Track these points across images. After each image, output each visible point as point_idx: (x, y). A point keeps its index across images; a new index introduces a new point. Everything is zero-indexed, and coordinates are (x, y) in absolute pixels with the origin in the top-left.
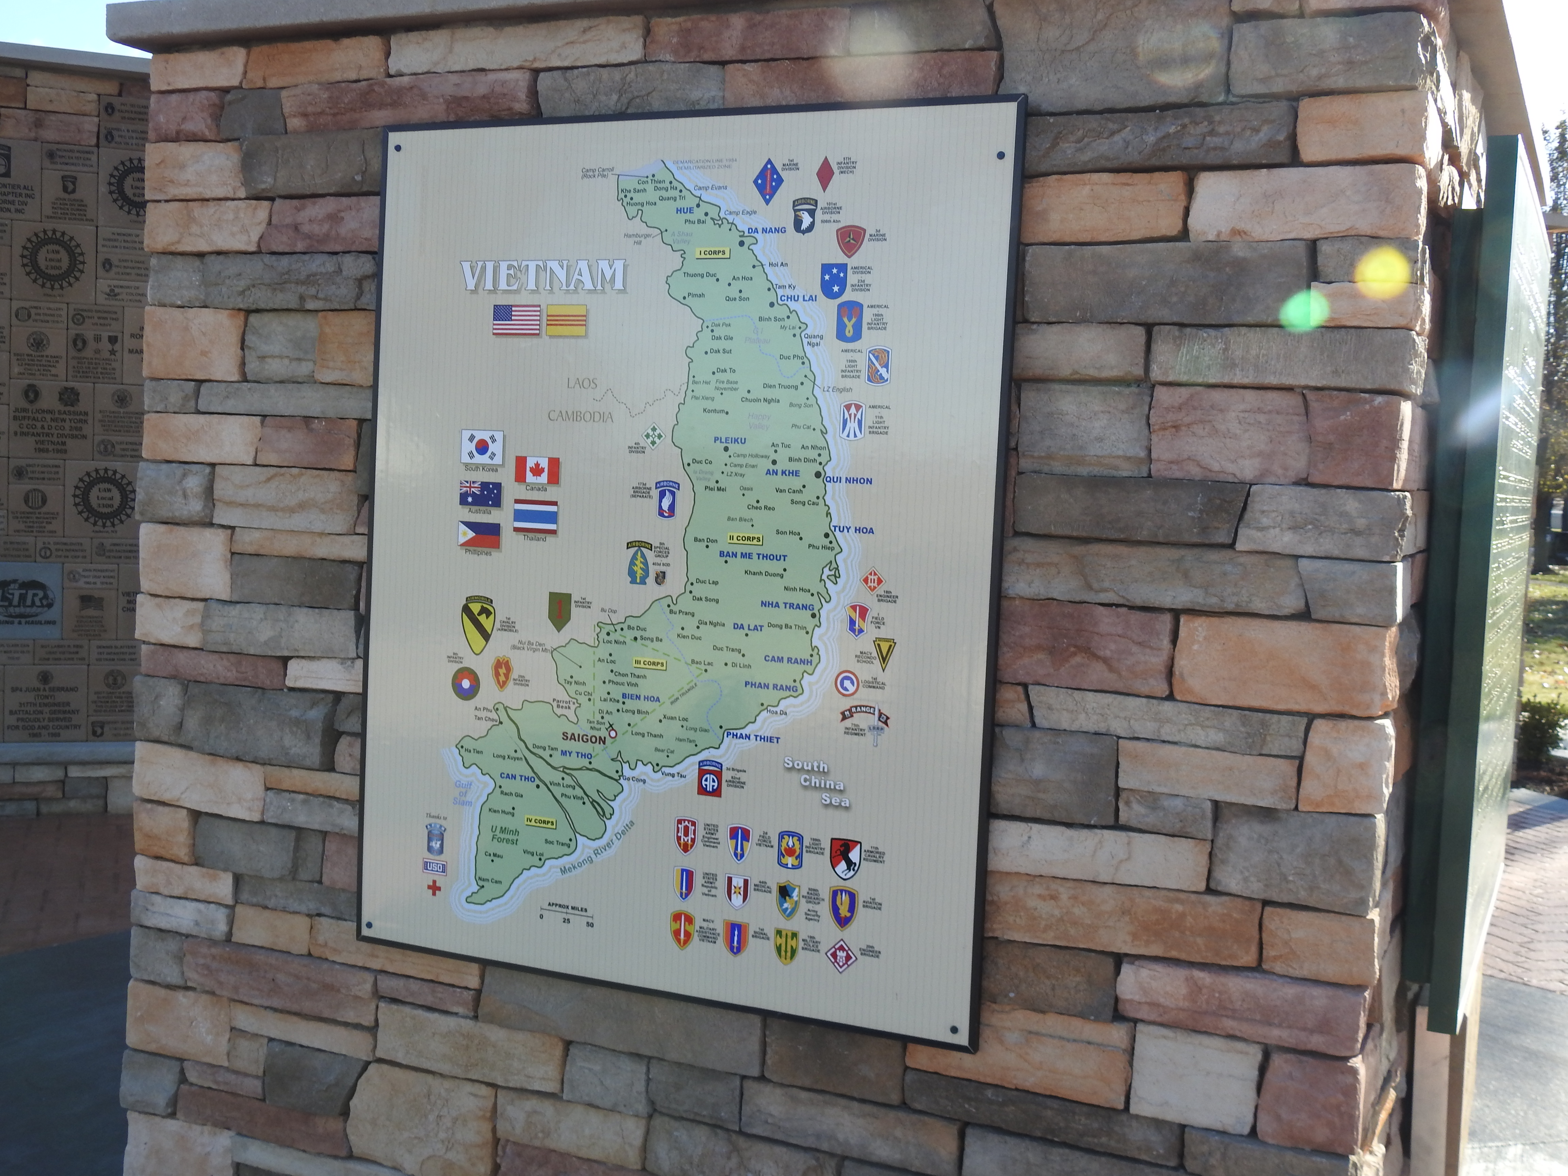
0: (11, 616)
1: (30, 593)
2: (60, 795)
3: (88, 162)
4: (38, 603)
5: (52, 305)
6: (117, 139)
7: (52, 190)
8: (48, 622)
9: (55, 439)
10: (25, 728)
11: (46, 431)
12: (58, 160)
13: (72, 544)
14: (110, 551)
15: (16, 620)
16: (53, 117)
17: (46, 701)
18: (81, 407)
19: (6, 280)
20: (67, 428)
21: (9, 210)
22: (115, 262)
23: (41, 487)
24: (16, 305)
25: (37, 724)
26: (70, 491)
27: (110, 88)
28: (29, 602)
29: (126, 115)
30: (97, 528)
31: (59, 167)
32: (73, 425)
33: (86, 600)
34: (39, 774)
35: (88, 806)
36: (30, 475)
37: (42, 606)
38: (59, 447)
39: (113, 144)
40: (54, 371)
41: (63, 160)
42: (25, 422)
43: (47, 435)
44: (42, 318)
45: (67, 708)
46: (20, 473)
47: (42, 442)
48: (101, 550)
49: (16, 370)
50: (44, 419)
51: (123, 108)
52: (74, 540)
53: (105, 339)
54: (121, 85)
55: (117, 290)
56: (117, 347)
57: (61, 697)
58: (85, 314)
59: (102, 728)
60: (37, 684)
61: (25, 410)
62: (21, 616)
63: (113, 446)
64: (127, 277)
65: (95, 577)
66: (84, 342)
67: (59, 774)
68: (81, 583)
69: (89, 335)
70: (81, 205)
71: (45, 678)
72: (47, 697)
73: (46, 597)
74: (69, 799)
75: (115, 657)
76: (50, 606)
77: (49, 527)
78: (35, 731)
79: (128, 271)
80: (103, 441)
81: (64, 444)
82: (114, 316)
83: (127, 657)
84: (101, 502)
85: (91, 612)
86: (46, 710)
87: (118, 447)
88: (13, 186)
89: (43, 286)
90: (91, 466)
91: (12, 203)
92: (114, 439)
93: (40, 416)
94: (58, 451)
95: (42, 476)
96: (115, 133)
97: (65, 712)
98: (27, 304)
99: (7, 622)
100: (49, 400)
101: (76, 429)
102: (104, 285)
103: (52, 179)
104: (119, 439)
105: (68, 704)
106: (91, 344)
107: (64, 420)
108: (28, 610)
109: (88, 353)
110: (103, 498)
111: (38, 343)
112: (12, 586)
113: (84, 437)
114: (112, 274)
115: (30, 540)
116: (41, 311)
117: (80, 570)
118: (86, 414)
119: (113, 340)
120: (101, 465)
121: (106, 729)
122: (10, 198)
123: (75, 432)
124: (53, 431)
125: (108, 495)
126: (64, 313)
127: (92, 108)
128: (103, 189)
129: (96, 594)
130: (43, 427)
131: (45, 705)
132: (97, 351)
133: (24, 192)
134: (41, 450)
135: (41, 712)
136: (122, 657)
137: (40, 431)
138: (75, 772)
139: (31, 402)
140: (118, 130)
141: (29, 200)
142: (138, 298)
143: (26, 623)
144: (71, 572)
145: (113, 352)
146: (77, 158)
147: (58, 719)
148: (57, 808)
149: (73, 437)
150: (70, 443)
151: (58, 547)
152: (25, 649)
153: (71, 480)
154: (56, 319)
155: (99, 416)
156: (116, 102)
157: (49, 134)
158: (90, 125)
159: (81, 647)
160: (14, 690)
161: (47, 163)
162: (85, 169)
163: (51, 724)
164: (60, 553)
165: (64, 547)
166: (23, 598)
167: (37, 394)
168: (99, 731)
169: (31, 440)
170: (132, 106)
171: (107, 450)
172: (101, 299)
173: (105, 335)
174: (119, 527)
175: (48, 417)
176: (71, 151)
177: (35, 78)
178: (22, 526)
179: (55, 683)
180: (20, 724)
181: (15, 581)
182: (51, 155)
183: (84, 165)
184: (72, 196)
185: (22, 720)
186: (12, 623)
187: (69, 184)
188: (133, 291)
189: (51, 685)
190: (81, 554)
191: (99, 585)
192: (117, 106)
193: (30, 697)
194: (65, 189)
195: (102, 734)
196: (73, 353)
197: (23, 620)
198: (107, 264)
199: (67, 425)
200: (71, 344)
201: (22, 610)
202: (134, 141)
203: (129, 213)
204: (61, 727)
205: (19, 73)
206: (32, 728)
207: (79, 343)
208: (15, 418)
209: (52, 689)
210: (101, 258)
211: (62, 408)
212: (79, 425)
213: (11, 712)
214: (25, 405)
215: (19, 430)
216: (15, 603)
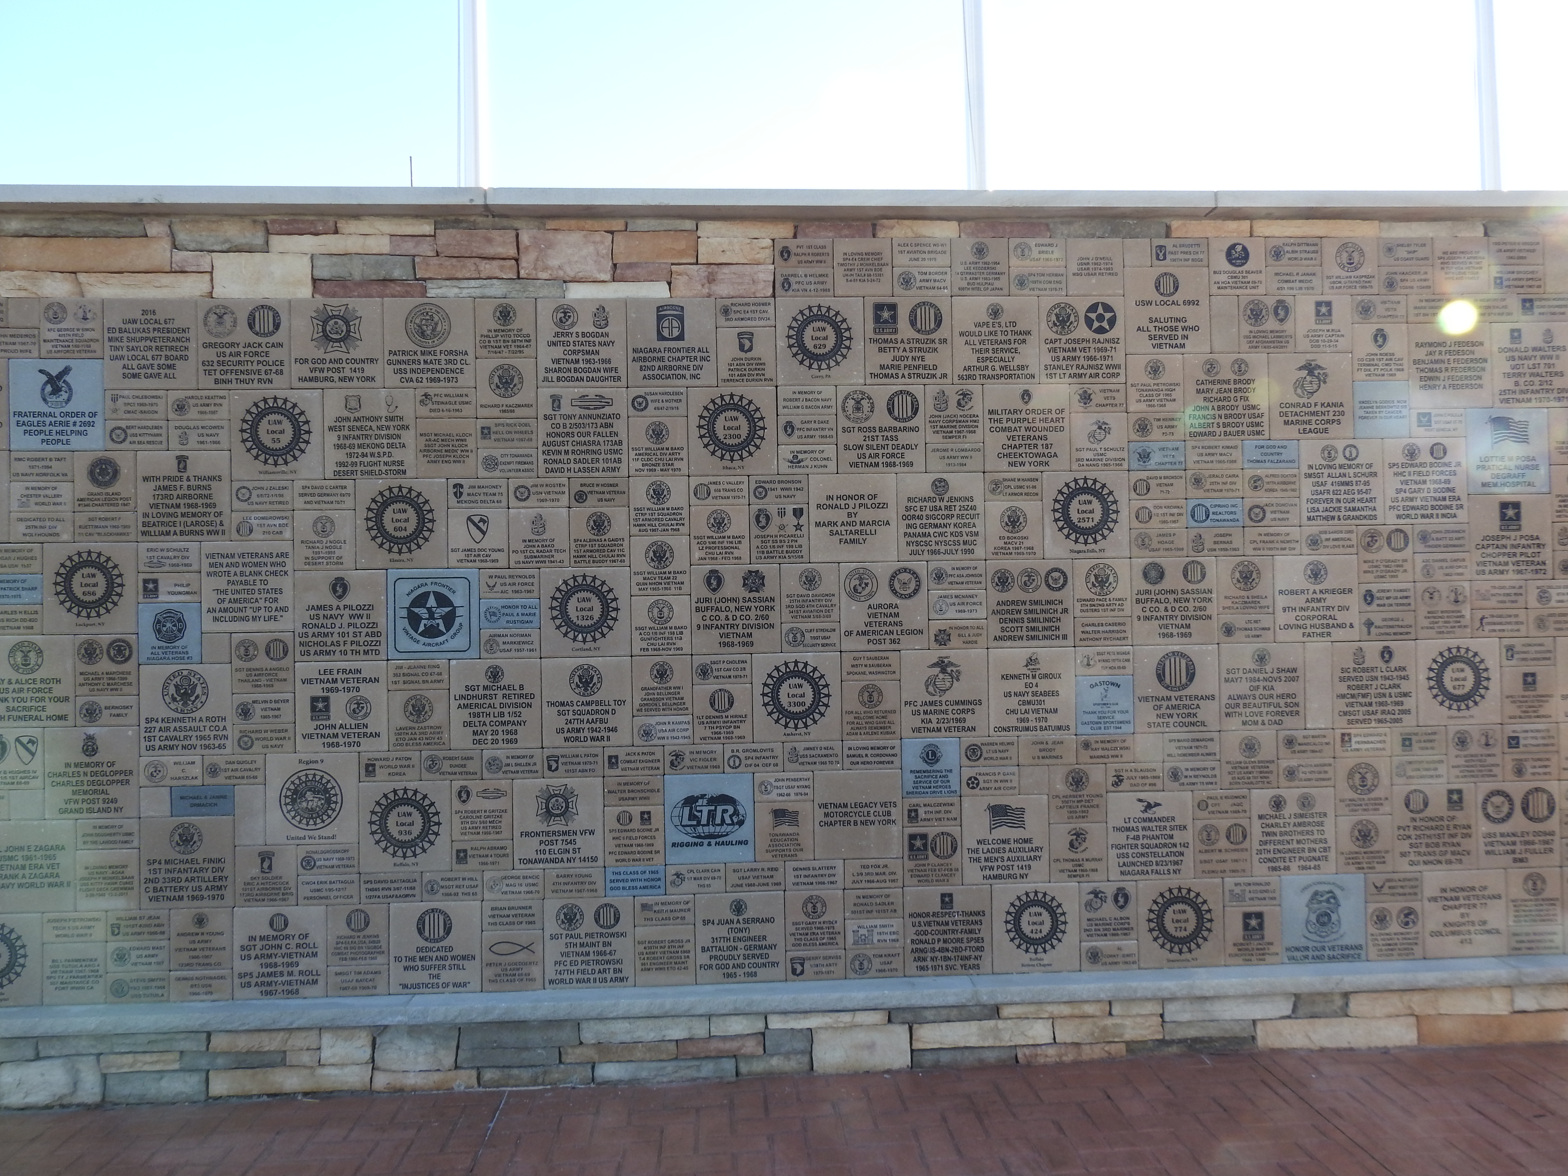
0: (699, 837)
1: (720, 809)
2: (761, 1051)
3: (764, 315)
4: (728, 821)
5: (732, 479)
6: (794, 286)
7: (728, 350)
8: (740, 843)
9: (740, 631)
10: (718, 967)
11: (731, 622)
12: (732, 316)
13: (762, 750)
14: (803, 756)
15: (706, 841)
16: (726, 270)
17: (740, 935)
18: (766, 593)
19: (683, 454)
20: (753, 617)
21: (684, 377)
22: (797, 424)
23: (727, 687)
24: (694, 482)
25: (731, 963)
26: (758, 689)
27: (783, 231)
28: (718, 820)
29: (803, 258)
30: (788, 731)
31: (734, 323)
32: (759, 613)
33: (780, 815)
34: (738, 1026)
35: (792, 1064)
36: (715, 673)
37: (733, 824)
38: (746, 640)
39: (790, 293)
40: (736, 553)
41: (738, 315)
42: (708, 614)
43: (732, 626)
44: (722, 494)
45: (764, 943)
46: (704, 672)
47: (727, 635)
48: (795, 756)
49: (697, 555)
50: (728, 609)
51: (799, 251)
52: (765, 746)
53: (789, 512)
54: (796, 227)
55: (800, 456)
56: (803, 520)
57: (756, 930)
58: (767, 486)
59: (802, 965)
60: (729, 915)
61: (707, 600)
62: (711, 836)
63: (803, 635)
64: (810, 440)
65: (788, 787)
66: (768, 518)
67: (760, 1026)
68: (773, 796)
69: (773, 510)
70: (760, 364)
71: (738, 907)
72: (741, 930)
73: (736, 813)
74: (772, 1055)
75: (814, 880)
76: (741, 823)
77: (737, 733)
78: (730, 971)
79: (812, 433)
80: (792, 629)
81: (750, 635)
82: (798, 486)
83: (826, 879)
84: (792, 700)
85: (785, 829)
86: (741, 945)
87: (808, 635)
88: (688, 350)
89: (722, 458)
90: (779, 659)
91: (687, 368)
92: (803, 626)
93: (724, 605)
94: (744, 644)
95: (728, 673)
96: (792, 279)
97: (761, 947)
98: (705, 480)
99: (696, 844)
100: (733, 587)
101: (763, 617)
102: (786, 452)
103: (728, 337)
104: (809, 626)
105: (764, 938)
106: (776, 520)
107: (749, 609)
108: (718, 828)
109: (772, 530)
110: (794, 696)
111: (719, 523)
112: (700, 802)
113: (772, 626)
114: (794, 438)
115: (718, 748)
116: (721, 487)
117: (772, 780)
118: (773, 600)
119: (798, 513)
120: (791, 657)
121: (807, 965)
122: (685, 363)
123: (761, 622)
124: (738, 621)
125: (799, 691)
126: (745, 487)
127: (766, 255)
128: (782, 343)
129: (791, 807)
130: (727, 618)
131: (740, 939)
132: (782, 527)
133: (699, 354)
134: (725, 644)
135: (736, 948)
136: (821, 879)
137: (724, 622)
138: (776, 1023)
139: (714, 590)
140: (795, 275)
141: (704, 363)
142: (824, 463)
143: (717, 844)
144: (762, 783)
145: (798, 527)
146: (753, 312)
147: (753, 956)
148: (758, 1067)
149: (760, 627)
150: (757, 634)
151: (748, 754)
152: (716, 874)
153: (760, 678)
154: (736, 494)
155: (786, 601)
156: (792, 244)
157: (722, 289)
158: (765, 273)
159: (776, 869)
160: (706, 922)
161: (722, 321)
162: (762, 323)
163: (747, 962)
164: (749, 762)
165: (753, 754)
166: (712, 815)
167: (720, 581)
168: (799, 969)
169: (715, 633)
170: (809, 247)
171: (796, 639)
172: (784, 468)
173: (789, 509)
174: (812, 728)
175: (732, 605)
176: (748, 304)
177: (706, 228)
178: (708, 733)
179: (750, 914)
180: (714, 962)
181: (703, 796)
182: (726, 311)
183: (760, 319)
184: (749, 355)
185: (716, 957)
186: (702, 844)
187: (745, 341)
188: (817, 455)
189: (745, 916)
190: (772, 761)
191: (793, 797)
192: (793, 249)
193: (723, 931)
194: (742, 347)
195: (802, 972)
196: (756, 531)
197: (713, 841)
198: (789, 428)
199: (753, 613)
200: (753, 520)
201: (712, 829)
202: (813, 287)
203: (810, 367)
204: (758, 965)
205: (689, 225)
206: (726, 967)
207: (762, 518)
208: (698, 610)
209: (746, 921)
210: (782, 421)
211: (748, 595)
212: (765, 613)
213: (703, 949)
214: (708, 594)
215: (702, 623)
216: (704, 821)
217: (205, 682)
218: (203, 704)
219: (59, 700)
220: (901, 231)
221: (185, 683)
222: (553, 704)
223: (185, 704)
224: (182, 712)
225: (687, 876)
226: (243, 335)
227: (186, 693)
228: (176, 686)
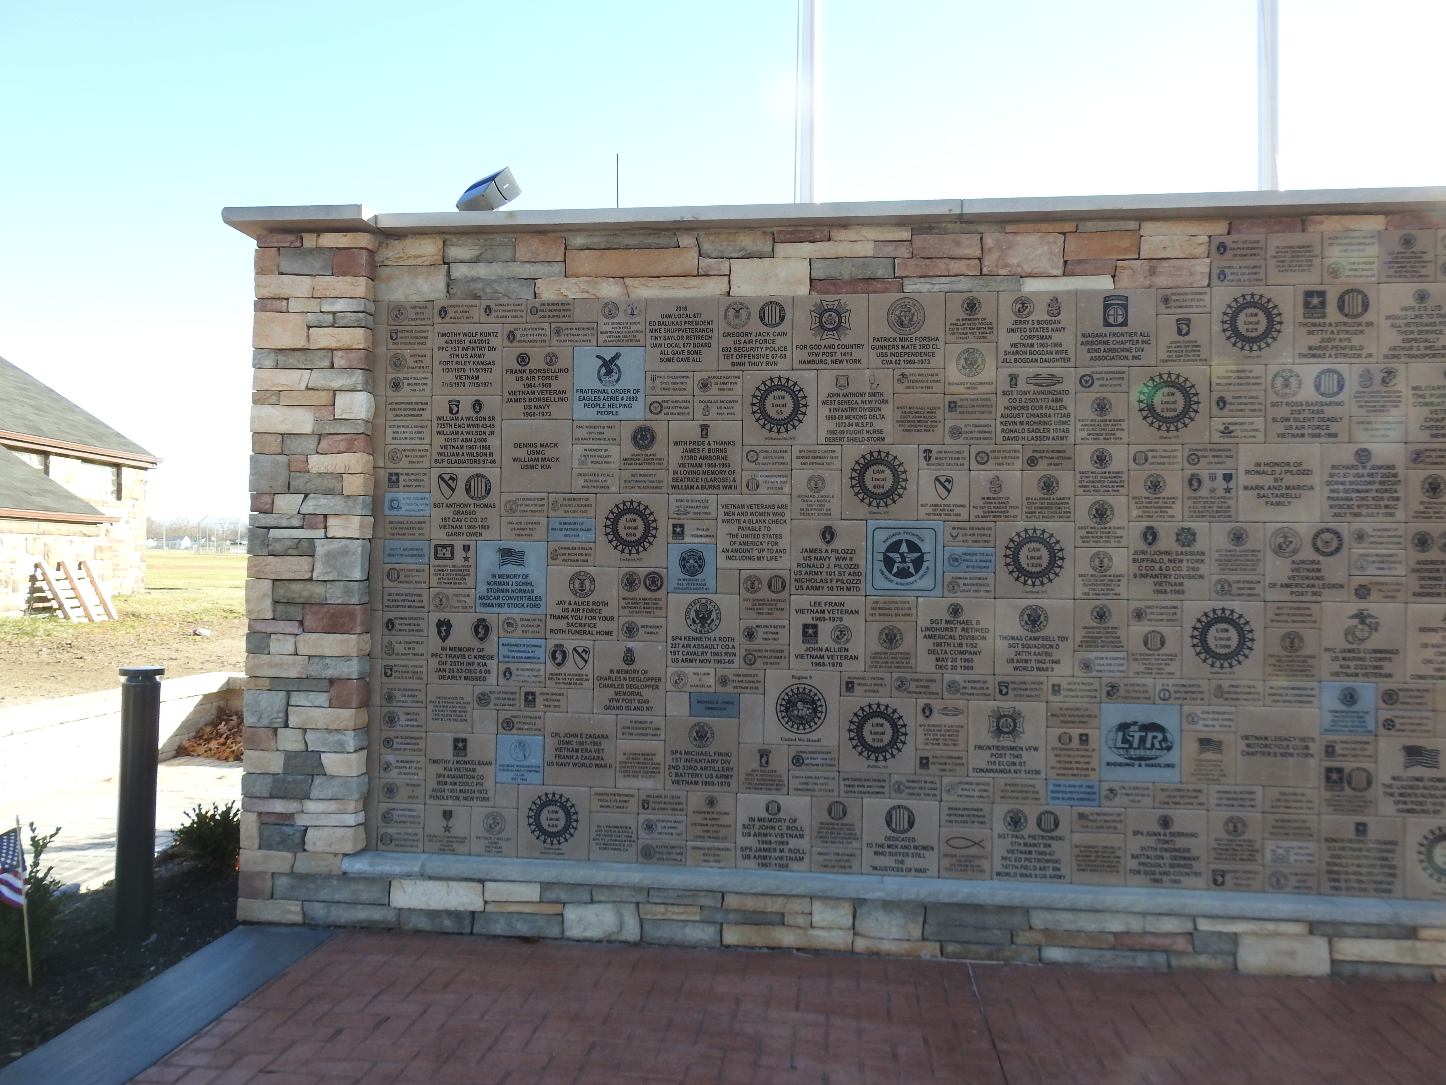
0: (1131, 758)
1: (1150, 735)
2: (1190, 949)
3: (1201, 303)
4: (1157, 746)
5: (1168, 447)
6: (1229, 277)
7: (1167, 335)
8: (1168, 766)
9: (1172, 580)
10: (1146, 873)
11: (1164, 572)
12: (1172, 304)
13: (1191, 686)
14: (1229, 693)
15: (1137, 763)
16: (1165, 264)
17: (1166, 846)
18: (1197, 547)
19: (1124, 425)
20: (1185, 568)
21: (1126, 358)
22: (1229, 400)
23: (1159, 629)
24: (1134, 449)
25: (1158, 870)
26: (1188, 632)
27: (1219, 228)
28: (1148, 745)
29: (1239, 252)
30: (1214, 670)
31: (1173, 310)
32: (1190, 565)
33: (1205, 743)
34: (1169, 925)
35: (1218, 963)
36: (1149, 617)
37: (1162, 749)
38: (1177, 588)
39: (1226, 283)
40: (1170, 512)
41: (1177, 304)
42: (1144, 564)
43: (1165, 576)
44: (1158, 460)
45: (1187, 855)
46: (1139, 615)
47: (1161, 584)
48: (1220, 692)
49: (1135, 513)
50: (1161, 561)
51: (1235, 246)
52: (1192, 682)
53: (1220, 477)
54: (1230, 224)
55: (1231, 428)
56: (1232, 484)
57: (1181, 843)
58: (1200, 453)
59: (1223, 876)
60: (1156, 828)
61: (1143, 552)
62: (1142, 758)
63: (1230, 585)
64: (1240, 413)
65: (1214, 719)
66: (1200, 482)
67: (1188, 926)
68: (1200, 726)
69: (1204, 475)
70: (1196, 346)
71: (1165, 822)
72: (1167, 842)
73: (1165, 739)
74: (1200, 953)
75: (1235, 803)
76: (1169, 748)
77: (1168, 669)
78: (1157, 877)
79: (1242, 407)
80: (1219, 581)
81: (1181, 584)
82: (1229, 453)
83: (1247, 803)
84: (1219, 642)
85: (1210, 756)
86: (1167, 855)
87: (1234, 586)
88: (1131, 335)
89: (1159, 429)
90: (1208, 606)
91: (1129, 350)
92: (1231, 578)
93: (1158, 558)
94: (1177, 592)
95: (1160, 617)
96: (1227, 271)
97: (1185, 858)
98: (1143, 448)
99: (1128, 765)
100: (1167, 542)
101: (1193, 569)
102: (1218, 423)
103: (1168, 321)
104: (1236, 578)
105: (1189, 850)
106: (1207, 484)
107: (1181, 561)
108: (1148, 752)
109: (1204, 492)
110: (1221, 639)
111: (1155, 485)
112: (1132, 728)
113: (1201, 577)
114: (1226, 411)
115: (1149, 681)
116: (1157, 454)
117: (1199, 713)
118: (1203, 553)
119: (1228, 478)
120: (1219, 605)
121: (1228, 877)
122: (1128, 346)
123: (1192, 573)
124: (1171, 572)
125: (1225, 635)
126: (1179, 454)
127: (1202, 250)
128: (1217, 328)
129: (1215, 737)
130: (1161, 569)
131: (1166, 850)
132: (1213, 490)
133: (1141, 338)
134: (1159, 592)
135: (1162, 858)
136: (1241, 802)
137: (1158, 572)
138: (1204, 925)
139: (1150, 544)
140: (1230, 268)
141: (1145, 346)
142: (1253, 433)
143: (1147, 765)
144: (1190, 715)
145: (1228, 490)
146: (1192, 300)
147: (1179, 866)
148: (1188, 962)
149: (1191, 577)
150: (1188, 584)
151: (1177, 688)
152: (1146, 792)
153: (1189, 621)
154: (1171, 460)
155: (1216, 555)
156: (1228, 240)
157: (1162, 281)
158: (1202, 266)
159: (1200, 791)
160: (1136, 833)
161: (1162, 308)
162: (1198, 310)
163: (1172, 870)
164: (1177, 695)
165: (1182, 689)
166: (1143, 740)
167: (1155, 536)
168: (1220, 880)
169: (1150, 581)
170: (1244, 242)
171: (1224, 589)
172: (1216, 437)
173: (1220, 474)
174: (1237, 668)
175: (1166, 558)
176: (1186, 294)
177: (1148, 228)
178: (1141, 668)
179: (1176, 828)
180: (1142, 868)
181: (1135, 723)
182: (1166, 300)
183: (1197, 306)
184: (1187, 338)
185: (1144, 864)
186: (1133, 765)
187: (1183, 326)
188: (1246, 427)
189: (1172, 830)
190: (1199, 696)
191: (1217, 728)
192: (1229, 245)
193: (1151, 842)
194: (1180, 332)
195: (1223, 883)
196: (1189, 493)
197: (1143, 763)
198: (1222, 403)
199: (1184, 565)
200: (1186, 483)
201: (1142, 752)
202: (1246, 277)
203: (1242, 349)
204: (1181, 874)
205: (1133, 225)
206: (1153, 873)
207: (1194, 482)
208: (1135, 561)
209: (1172, 834)
210: (1215, 396)
211: (1180, 549)
212: (1196, 565)
213: (1133, 857)
214: (1144, 547)
215: (1138, 573)
216: (1135, 745)
217: (719, 609)
218: (717, 626)
219: (606, 619)
220: (1331, 225)
221: (703, 609)
222: (1005, 638)
223: (703, 626)
224: (700, 632)
225: (1119, 791)
226: (755, 326)
227: (704, 617)
228: (696, 611)
